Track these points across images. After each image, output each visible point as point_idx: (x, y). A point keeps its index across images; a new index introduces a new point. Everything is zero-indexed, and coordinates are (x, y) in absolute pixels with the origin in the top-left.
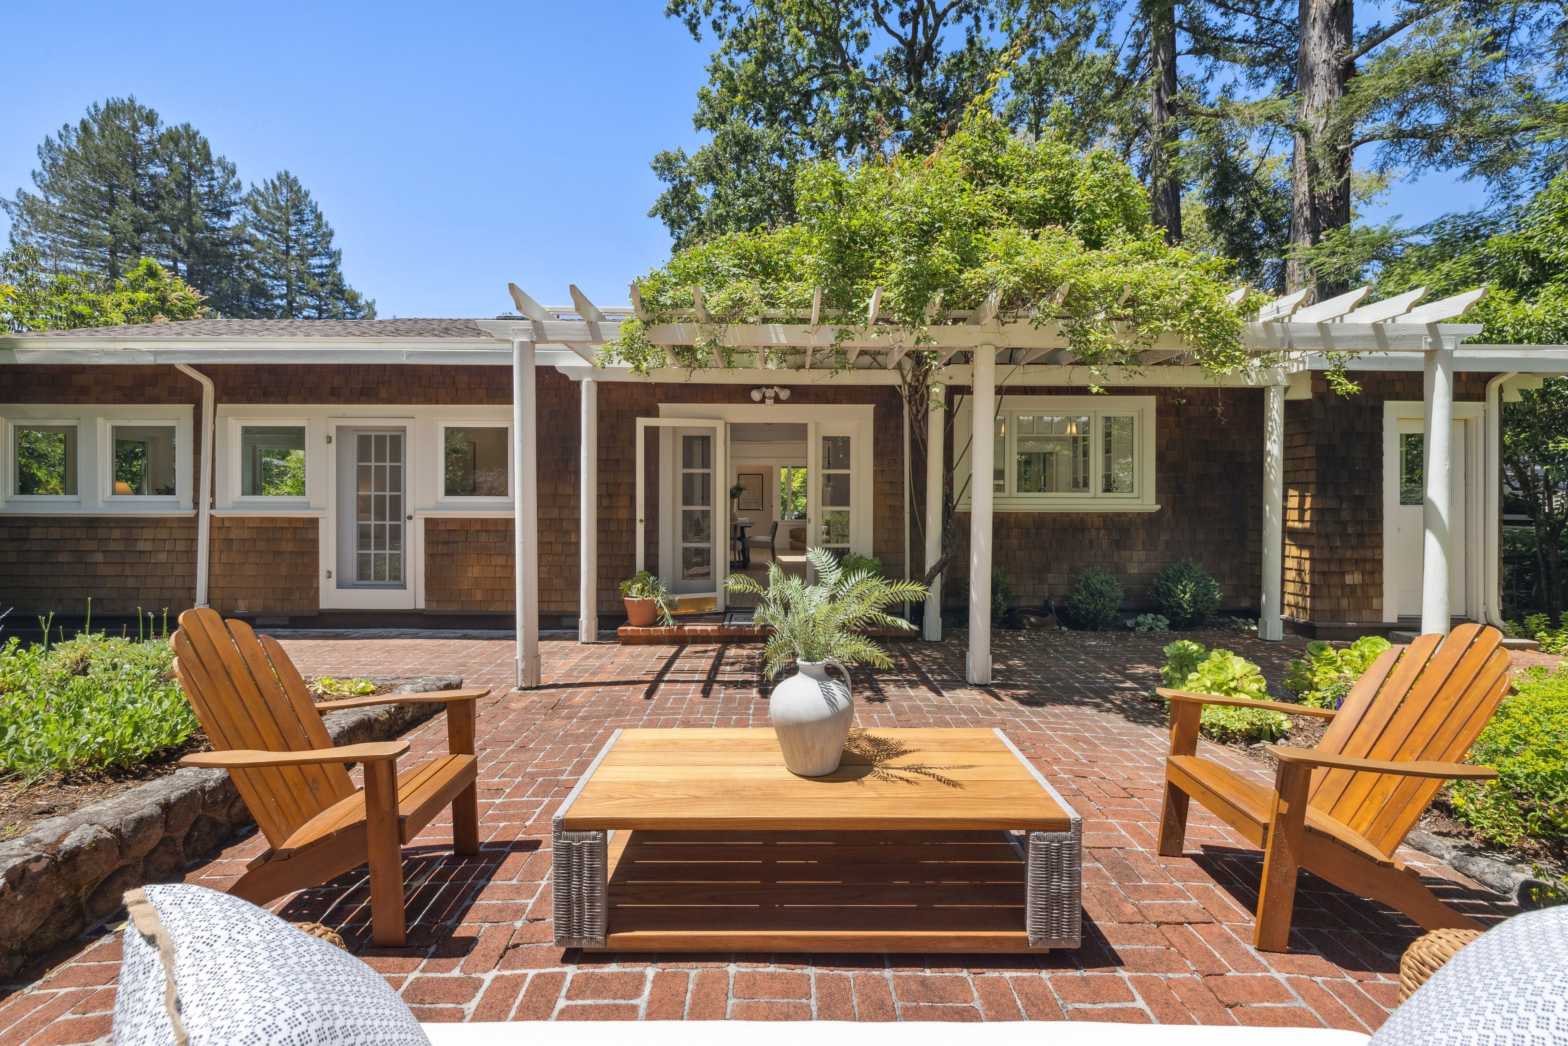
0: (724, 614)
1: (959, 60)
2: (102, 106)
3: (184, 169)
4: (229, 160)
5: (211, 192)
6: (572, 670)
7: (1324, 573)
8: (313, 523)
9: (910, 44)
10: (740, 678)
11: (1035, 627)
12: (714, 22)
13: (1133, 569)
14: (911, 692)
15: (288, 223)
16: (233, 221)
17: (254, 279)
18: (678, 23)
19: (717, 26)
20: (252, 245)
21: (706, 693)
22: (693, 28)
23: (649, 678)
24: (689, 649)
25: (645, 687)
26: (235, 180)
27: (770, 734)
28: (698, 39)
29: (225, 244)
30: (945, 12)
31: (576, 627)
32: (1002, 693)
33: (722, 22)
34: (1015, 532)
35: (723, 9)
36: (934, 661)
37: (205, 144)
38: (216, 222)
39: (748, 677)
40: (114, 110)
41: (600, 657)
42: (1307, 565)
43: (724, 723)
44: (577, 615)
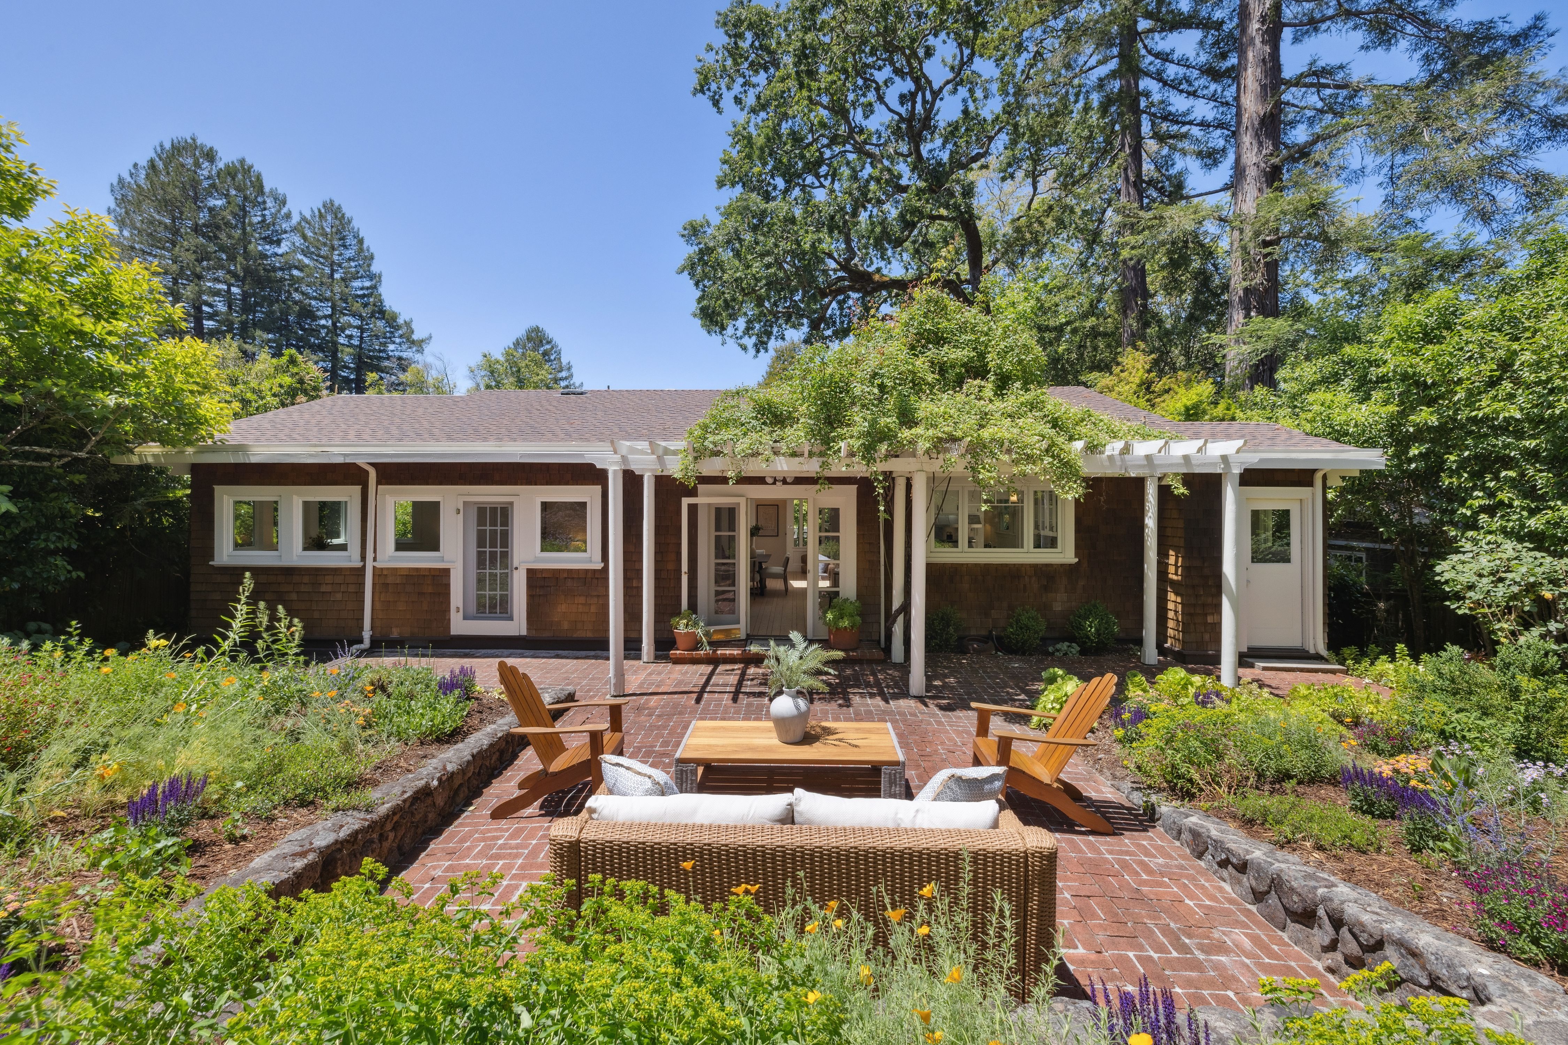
0: (746, 640)
1: (954, 128)
2: (168, 146)
3: (239, 200)
4: (281, 191)
5: (264, 221)
6: (642, 683)
7: (1191, 615)
8: (447, 572)
9: (910, 119)
10: (757, 690)
11: (978, 652)
12: (736, 98)
13: (1058, 607)
14: (869, 701)
15: (333, 248)
16: (284, 248)
17: (300, 301)
18: (704, 100)
19: (738, 100)
20: (301, 270)
21: (735, 700)
22: (716, 103)
23: (697, 689)
24: (721, 668)
25: (695, 696)
26: (284, 211)
27: (770, 724)
28: (720, 112)
29: (274, 269)
30: (941, 89)
31: (640, 649)
32: (930, 702)
33: (743, 96)
34: (966, 578)
35: (744, 84)
36: (893, 678)
37: (259, 177)
38: (269, 249)
39: (762, 689)
40: (178, 149)
41: (659, 674)
42: (1180, 607)
43: (747, 718)
44: (640, 641)
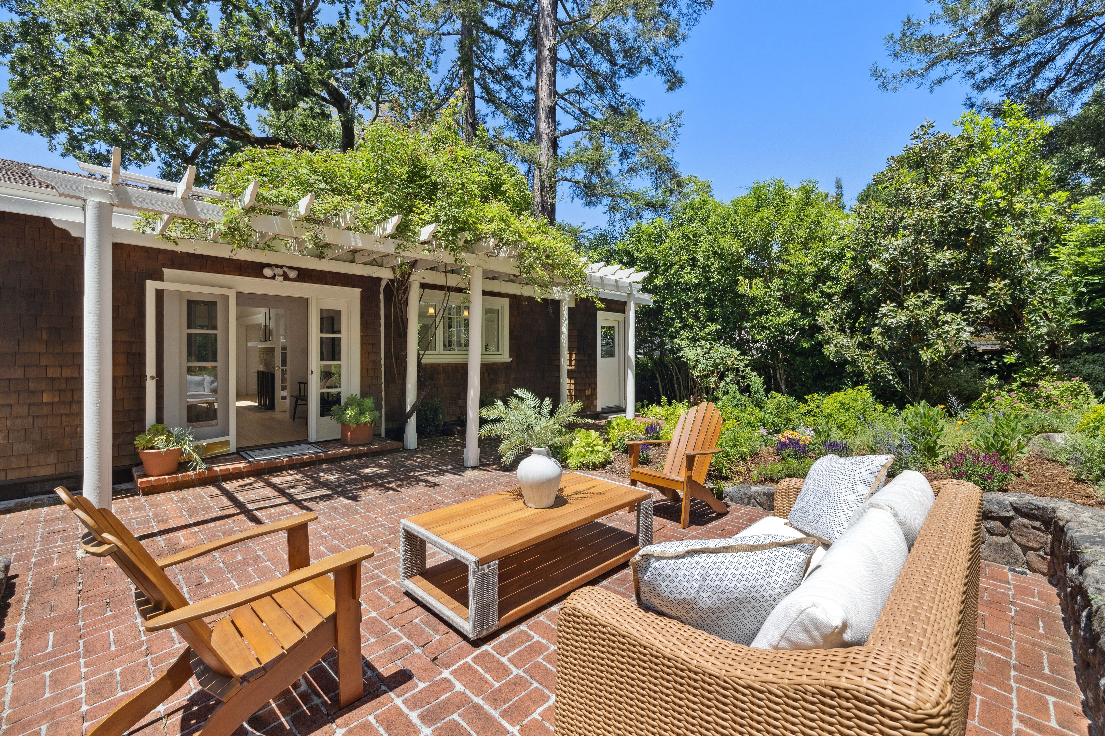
7: (579, 390)
34: (442, 376)
42: (573, 387)
